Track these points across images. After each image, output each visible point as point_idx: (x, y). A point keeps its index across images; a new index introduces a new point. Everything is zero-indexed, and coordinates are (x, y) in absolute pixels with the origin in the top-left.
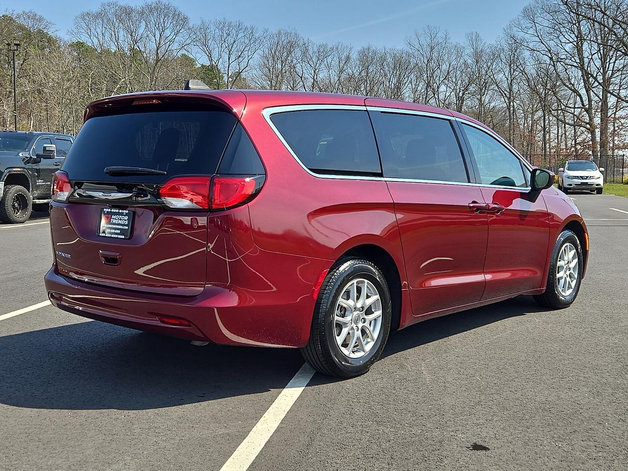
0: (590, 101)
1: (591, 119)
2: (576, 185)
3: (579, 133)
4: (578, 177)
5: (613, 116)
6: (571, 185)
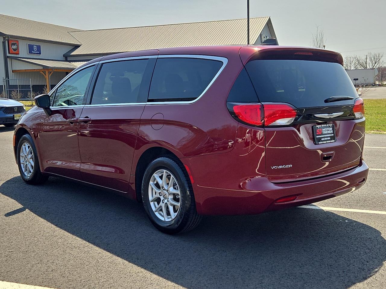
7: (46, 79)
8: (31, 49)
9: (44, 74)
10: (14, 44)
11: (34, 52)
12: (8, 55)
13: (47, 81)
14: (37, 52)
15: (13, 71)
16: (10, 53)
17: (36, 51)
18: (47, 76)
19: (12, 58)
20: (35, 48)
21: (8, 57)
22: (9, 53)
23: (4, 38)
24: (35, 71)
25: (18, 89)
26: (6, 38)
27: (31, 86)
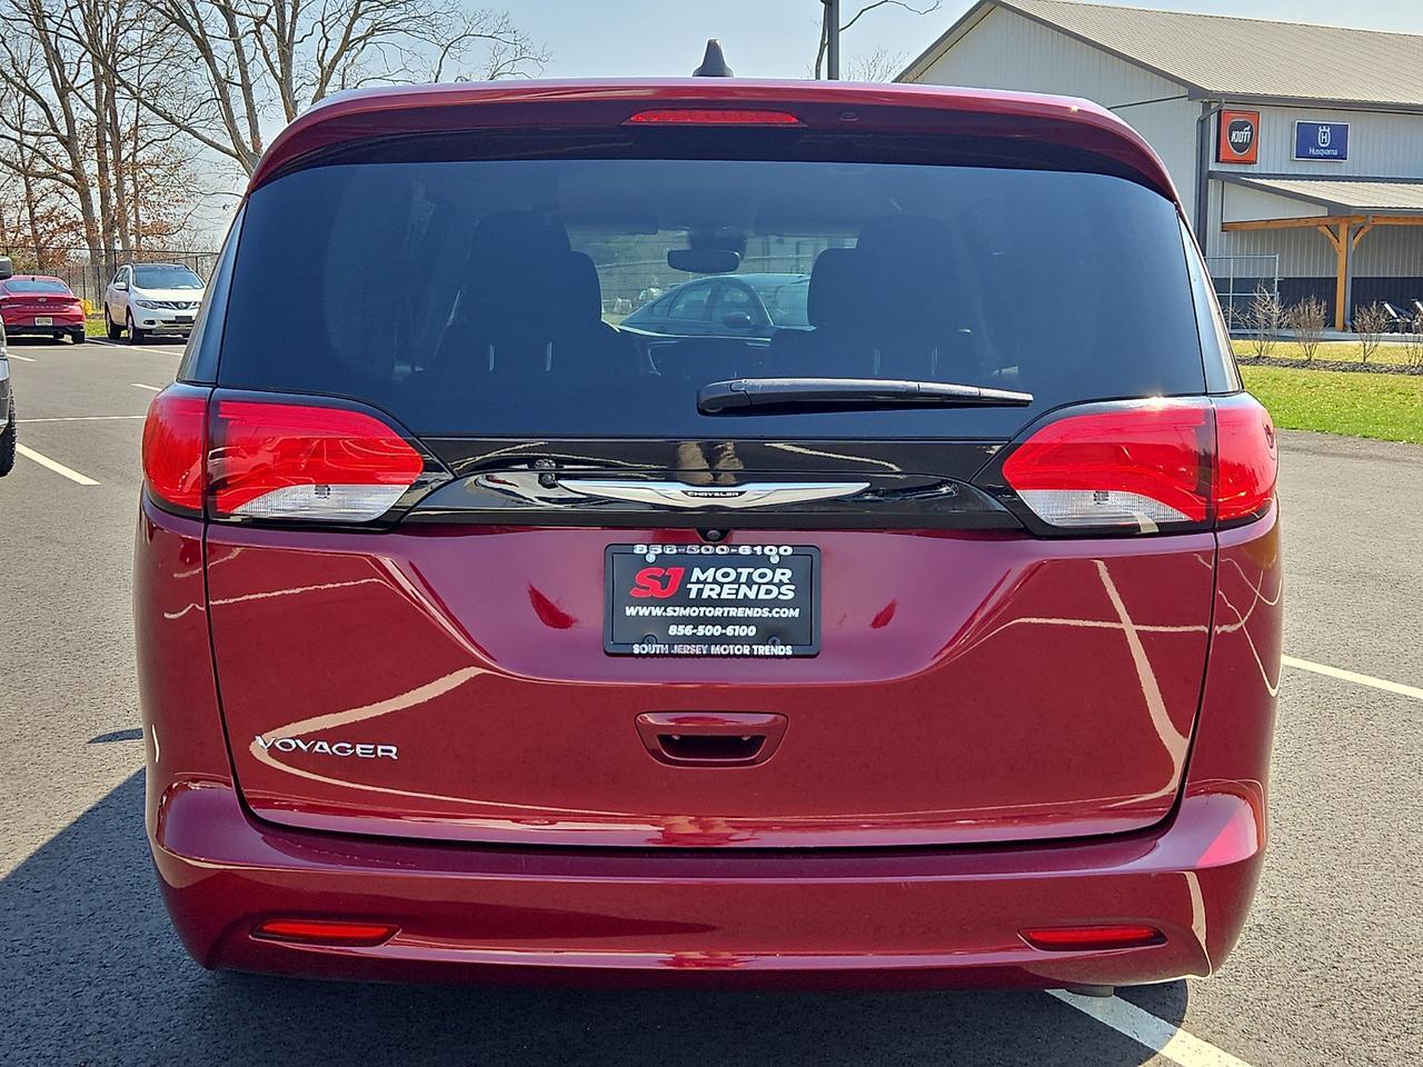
0: (70, 121)
1: (76, 163)
2: (164, 322)
3: (38, 195)
4: (167, 303)
5: (130, 159)
6: (152, 322)
7: (1336, 255)
8: (1305, 142)
9: (1331, 236)
10: (1239, 127)
11: (1318, 152)
12: (1213, 167)
13: (1341, 262)
14: (1328, 152)
15: (1225, 228)
16: (1221, 159)
17: (1325, 148)
18: (1344, 245)
19: (1224, 178)
20: (1324, 137)
21: (1211, 175)
22: (1217, 161)
23: (1206, 106)
24: (1302, 223)
25: (1231, 294)
26: (1213, 106)
27: (1276, 280)
